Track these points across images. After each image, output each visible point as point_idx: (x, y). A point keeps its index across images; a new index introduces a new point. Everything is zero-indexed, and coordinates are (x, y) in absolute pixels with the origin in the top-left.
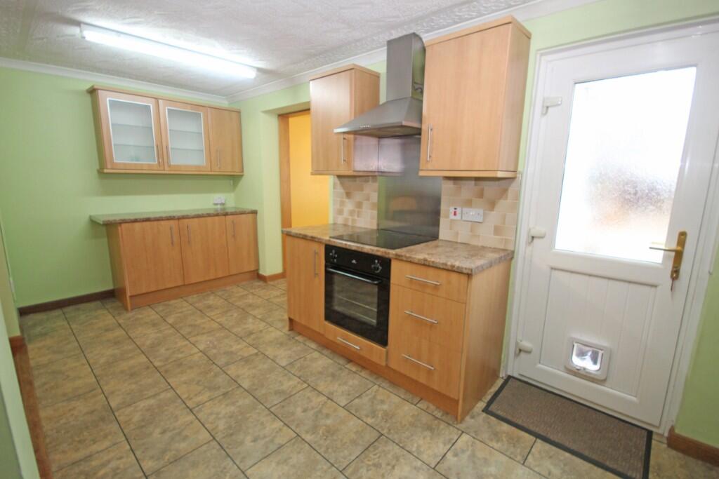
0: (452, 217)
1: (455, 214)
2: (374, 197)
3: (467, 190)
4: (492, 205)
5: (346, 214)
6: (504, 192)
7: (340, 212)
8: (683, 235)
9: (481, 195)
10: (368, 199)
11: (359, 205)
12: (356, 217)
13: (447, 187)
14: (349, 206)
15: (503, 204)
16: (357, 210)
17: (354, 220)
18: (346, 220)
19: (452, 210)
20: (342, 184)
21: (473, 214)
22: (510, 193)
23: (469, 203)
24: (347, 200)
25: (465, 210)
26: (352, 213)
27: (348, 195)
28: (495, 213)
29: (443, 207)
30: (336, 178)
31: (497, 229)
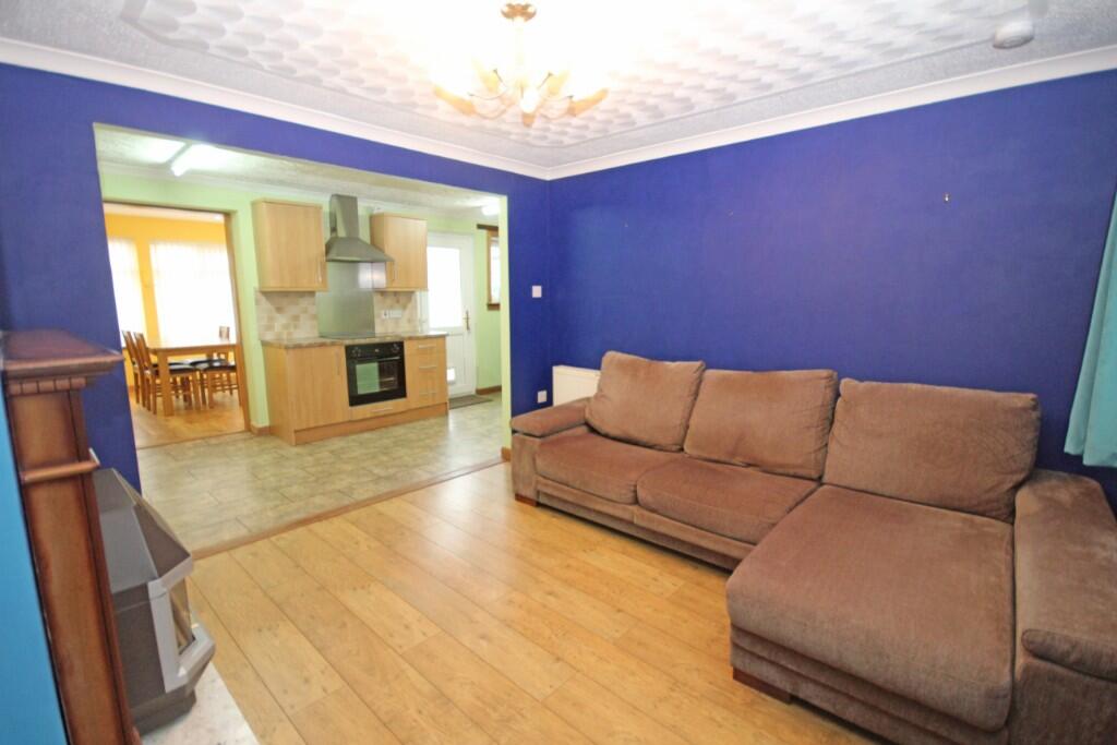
0: (384, 317)
1: (386, 315)
3: (389, 301)
4: (404, 307)
5: (278, 329)
7: (269, 328)
8: (467, 313)
9: (398, 301)
10: (305, 312)
11: (296, 318)
12: (292, 330)
13: (377, 298)
14: (281, 321)
15: (410, 306)
16: (292, 323)
17: (289, 334)
18: (279, 334)
19: (383, 312)
20: (268, 300)
21: (396, 313)
22: (413, 301)
23: (391, 307)
24: (278, 315)
25: (391, 311)
26: (286, 327)
27: (279, 310)
28: (407, 311)
29: (376, 312)
30: (259, 294)
31: (410, 321)
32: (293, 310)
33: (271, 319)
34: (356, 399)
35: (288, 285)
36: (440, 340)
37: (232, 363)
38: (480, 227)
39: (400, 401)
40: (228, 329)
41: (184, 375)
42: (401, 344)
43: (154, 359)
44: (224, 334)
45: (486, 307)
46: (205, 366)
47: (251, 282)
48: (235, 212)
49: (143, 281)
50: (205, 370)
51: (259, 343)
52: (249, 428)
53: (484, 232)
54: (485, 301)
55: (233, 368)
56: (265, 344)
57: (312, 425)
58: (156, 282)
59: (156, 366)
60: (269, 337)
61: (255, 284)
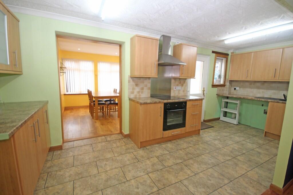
0: (174, 89)
1: (175, 88)
2: (149, 85)
3: (177, 83)
4: (182, 85)
5: (135, 93)
6: (184, 82)
7: (132, 93)
8: (204, 88)
9: (180, 83)
10: (146, 86)
11: (142, 89)
12: (141, 94)
13: (173, 81)
14: (137, 89)
15: (184, 85)
16: (141, 91)
17: (140, 95)
18: (136, 95)
19: (174, 87)
20: (133, 81)
21: (179, 88)
22: (186, 83)
23: (178, 85)
24: (136, 87)
25: (177, 87)
26: (139, 92)
27: (137, 85)
28: (183, 87)
29: (172, 87)
30: (130, 78)
31: (184, 91)
32: (141, 85)
33: (133, 89)
34: (166, 128)
35: (143, 75)
36: (201, 101)
37: (117, 102)
38: (213, 52)
39: (183, 129)
40: (116, 90)
41: (103, 106)
42: (186, 103)
43: (94, 99)
44: (115, 92)
45: (211, 86)
46: (109, 102)
47: (127, 73)
48: (124, 43)
49: (95, 74)
50: (109, 104)
51: (128, 99)
52: (121, 132)
53: (214, 54)
54: (211, 84)
55: (117, 104)
56: (130, 99)
57: (148, 139)
58: (98, 74)
59: (94, 101)
60: (132, 96)
61: (129, 74)
